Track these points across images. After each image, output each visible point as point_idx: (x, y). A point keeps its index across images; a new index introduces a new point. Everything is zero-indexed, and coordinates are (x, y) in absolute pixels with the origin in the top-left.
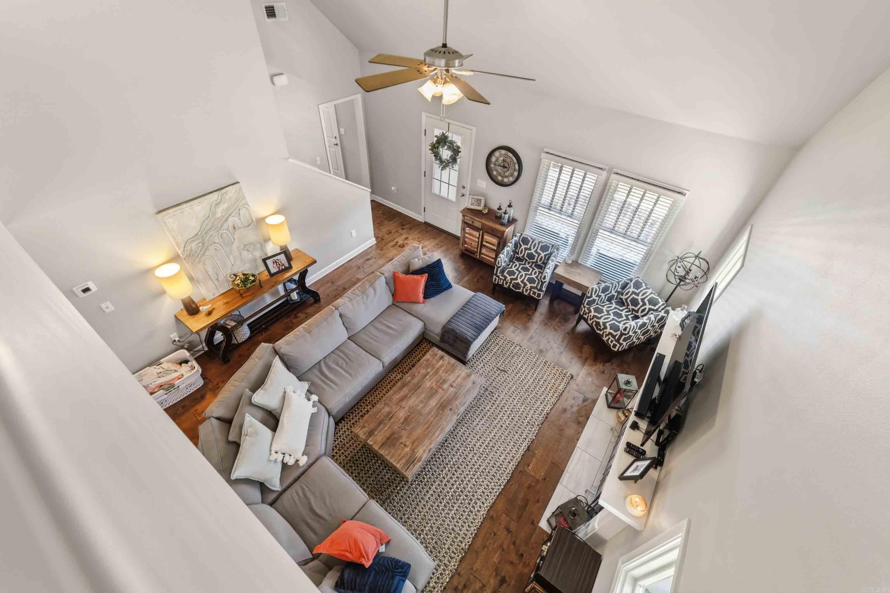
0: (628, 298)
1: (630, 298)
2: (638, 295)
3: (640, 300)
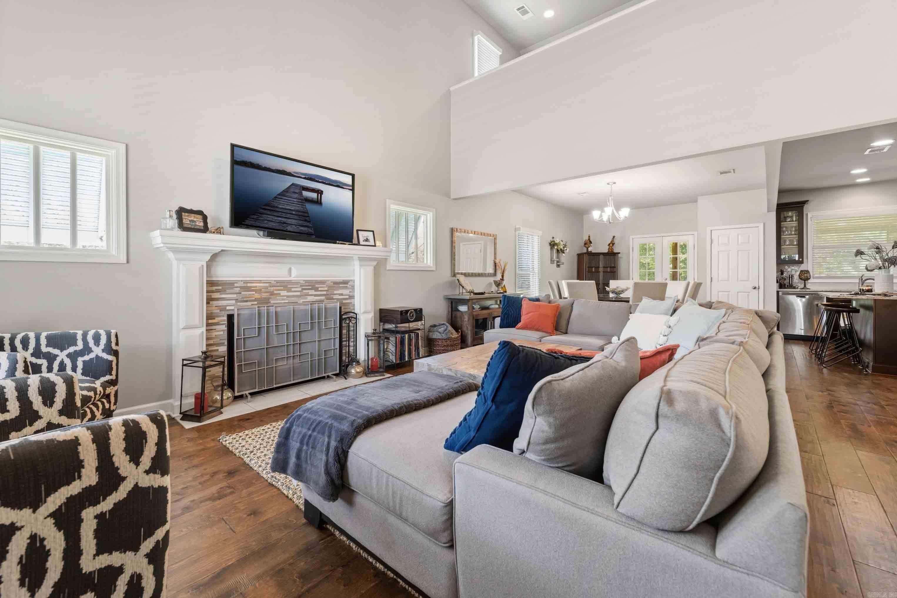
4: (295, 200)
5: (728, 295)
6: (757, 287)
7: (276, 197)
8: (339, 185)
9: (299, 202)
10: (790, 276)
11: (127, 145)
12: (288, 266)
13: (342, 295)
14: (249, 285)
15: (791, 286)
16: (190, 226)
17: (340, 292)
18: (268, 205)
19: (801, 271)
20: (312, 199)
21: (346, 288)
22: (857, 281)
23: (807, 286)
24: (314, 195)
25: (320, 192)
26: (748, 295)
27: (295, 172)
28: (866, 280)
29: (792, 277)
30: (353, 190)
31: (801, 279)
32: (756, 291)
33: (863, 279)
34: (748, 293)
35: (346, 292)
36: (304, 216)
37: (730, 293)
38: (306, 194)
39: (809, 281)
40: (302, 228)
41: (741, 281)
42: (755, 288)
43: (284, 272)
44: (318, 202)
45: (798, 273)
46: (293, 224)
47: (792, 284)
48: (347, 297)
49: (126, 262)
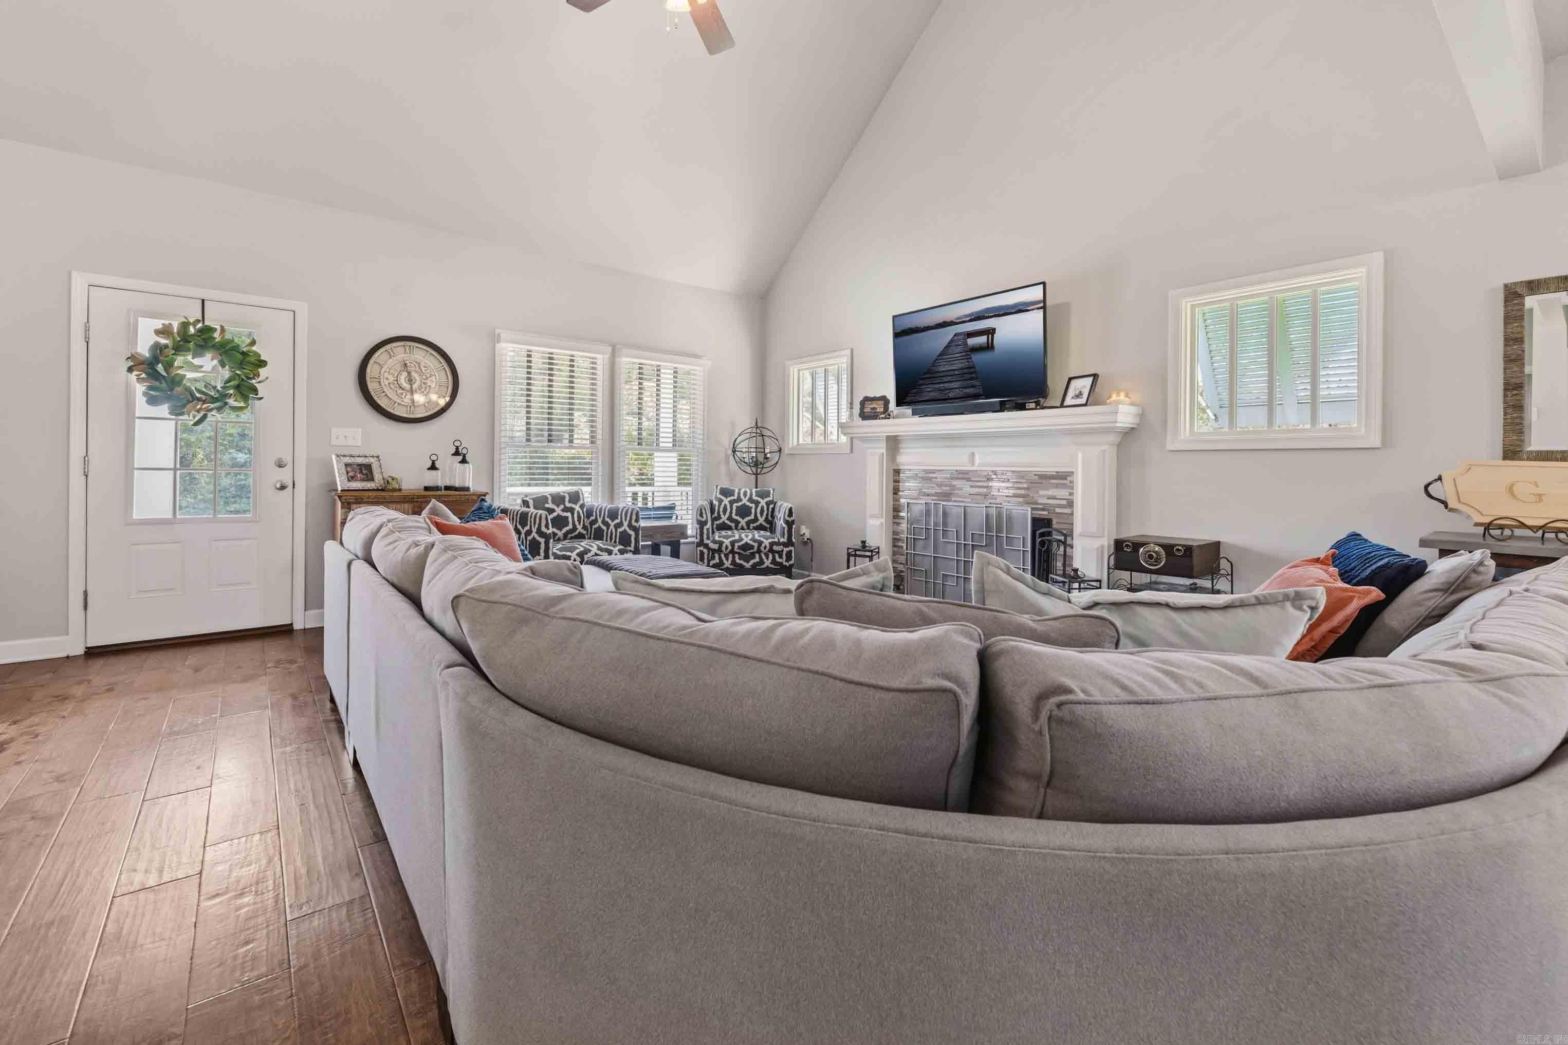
0: (731, 513)
1: (734, 511)
2: (739, 499)
3: (748, 504)
4: (957, 355)
7: (936, 359)
8: (1020, 309)
9: (962, 356)
11: (852, 350)
12: (969, 450)
13: (1055, 498)
14: (931, 475)
16: (870, 414)
17: (1051, 492)
18: (929, 371)
20: (981, 345)
21: (1064, 486)
24: (982, 340)
25: (991, 332)
27: (957, 319)
30: (1044, 308)
35: (1063, 493)
36: (970, 373)
38: (972, 341)
40: (967, 390)
43: (965, 459)
44: (989, 347)
46: (955, 387)
48: (1064, 502)
49: (849, 451)
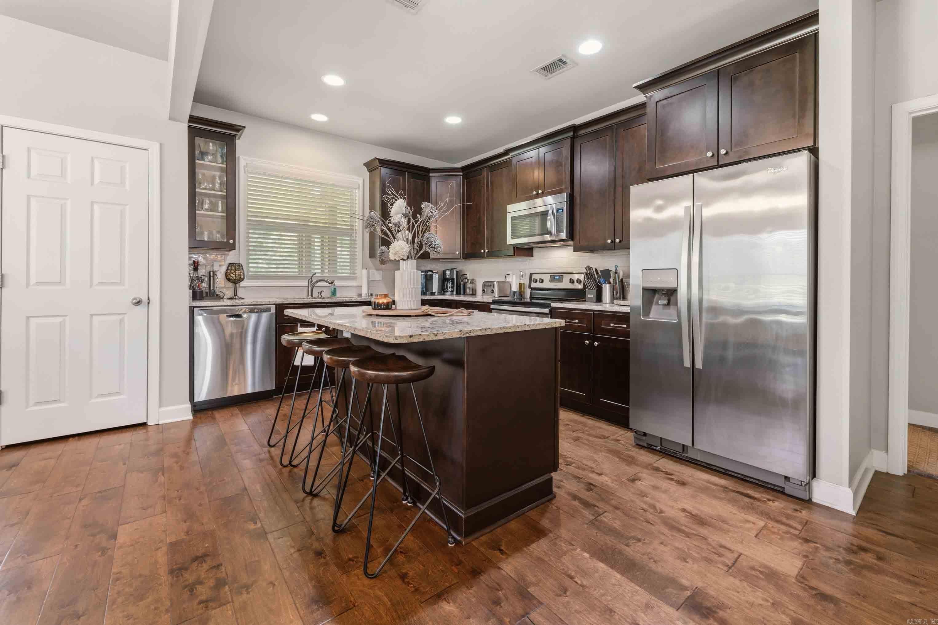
5: (62, 325)
6: (145, 299)
10: (210, 272)
15: (212, 295)
19: (230, 265)
22: (305, 283)
23: (240, 294)
26: (121, 321)
28: (317, 282)
29: (214, 277)
31: (229, 280)
32: (141, 309)
33: (314, 281)
34: (121, 317)
37: (67, 318)
39: (242, 284)
41: (101, 284)
42: (138, 303)
45: (224, 269)
47: (213, 289)
